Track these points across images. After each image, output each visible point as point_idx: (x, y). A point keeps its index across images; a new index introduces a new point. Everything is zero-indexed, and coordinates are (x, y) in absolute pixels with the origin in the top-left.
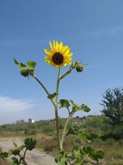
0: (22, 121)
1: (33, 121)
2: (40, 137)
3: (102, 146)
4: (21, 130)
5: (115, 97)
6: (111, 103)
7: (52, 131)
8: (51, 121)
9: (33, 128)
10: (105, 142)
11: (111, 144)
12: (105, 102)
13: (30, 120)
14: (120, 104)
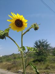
1: (1, 56)
2: (5, 63)
5: (39, 43)
6: (37, 46)
7: (11, 60)
8: (10, 55)
9: (1, 59)
10: (35, 63)
11: (37, 64)
12: (35, 46)
14: (41, 46)
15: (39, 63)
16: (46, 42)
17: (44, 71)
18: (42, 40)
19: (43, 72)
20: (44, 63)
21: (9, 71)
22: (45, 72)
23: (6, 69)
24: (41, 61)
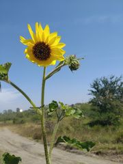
0: (10, 111)
1: (21, 111)
2: (29, 126)
3: (90, 132)
4: (9, 120)
5: (103, 85)
6: (98, 91)
9: (21, 117)
10: (93, 129)
11: (98, 130)
13: (18, 110)
14: (107, 92)
15: (103, 129)
16: (119, 83)
17: (114, 146)
18: (111, 79)
19: (111, 147)
20: (114, 129)
21: (38, 141)
22: (114, 149)
23: (31, 138)
24: (106, 124)
